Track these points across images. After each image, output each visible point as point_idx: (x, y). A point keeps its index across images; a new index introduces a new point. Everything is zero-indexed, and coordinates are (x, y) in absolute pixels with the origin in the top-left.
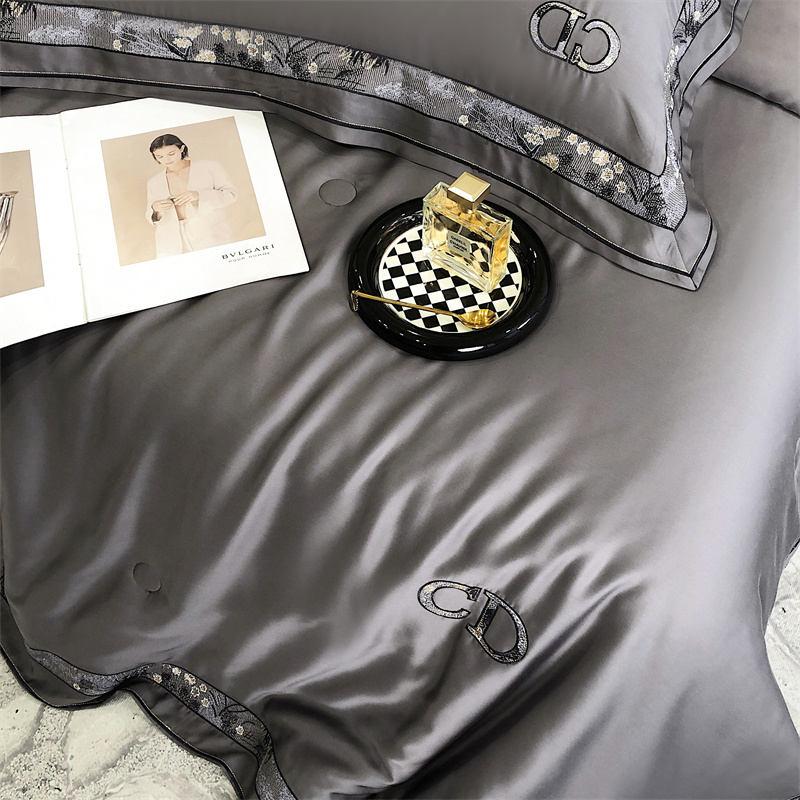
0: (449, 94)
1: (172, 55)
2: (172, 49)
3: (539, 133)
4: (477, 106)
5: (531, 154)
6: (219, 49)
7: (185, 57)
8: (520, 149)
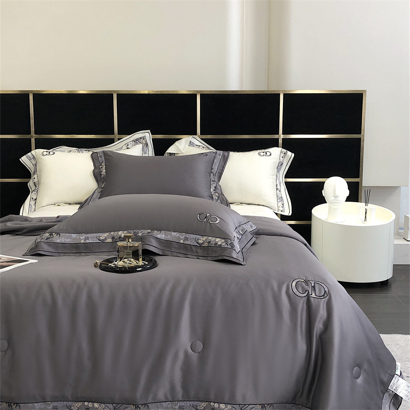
0: (178, 235)
1: (99, 241)
2: (99, 240)
3: (202, 240)
4: (185, 237)
5: (200, 245)
6: (113, 238)
7: (103, 241)
8: (197, 245)
